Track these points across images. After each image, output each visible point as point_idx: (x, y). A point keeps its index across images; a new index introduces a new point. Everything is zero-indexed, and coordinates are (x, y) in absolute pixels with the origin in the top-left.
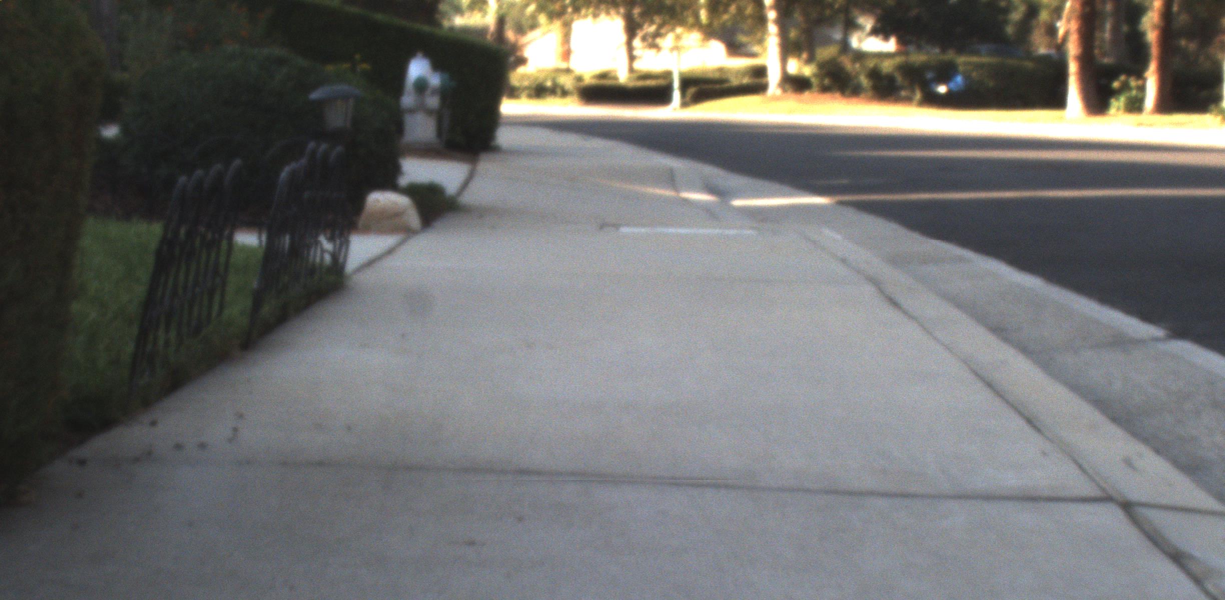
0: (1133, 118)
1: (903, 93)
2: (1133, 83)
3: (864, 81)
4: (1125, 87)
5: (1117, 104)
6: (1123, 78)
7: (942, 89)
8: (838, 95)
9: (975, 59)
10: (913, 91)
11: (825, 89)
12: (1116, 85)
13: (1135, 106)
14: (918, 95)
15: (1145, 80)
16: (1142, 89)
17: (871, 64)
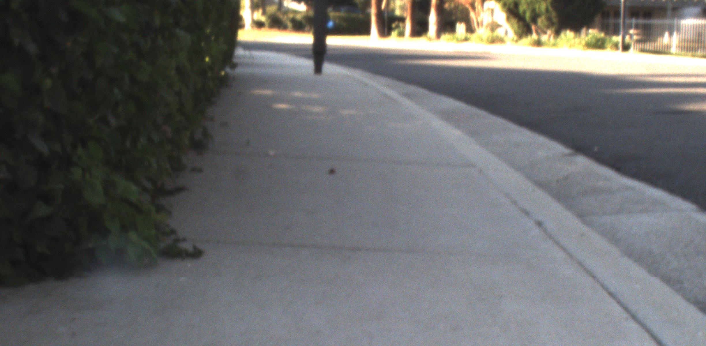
0: (401, 39)
2: (401, 25)
3: (289, 24)
4: (398, 27)
5: (394, 34)
6: (396, 23)
8: (277, 29)
9: (337, 14)
11: (271, 27)
12: (394, 25)
13: (401, 34)
15: (405, 25)
16: (404, 27)
17: (291, 16)
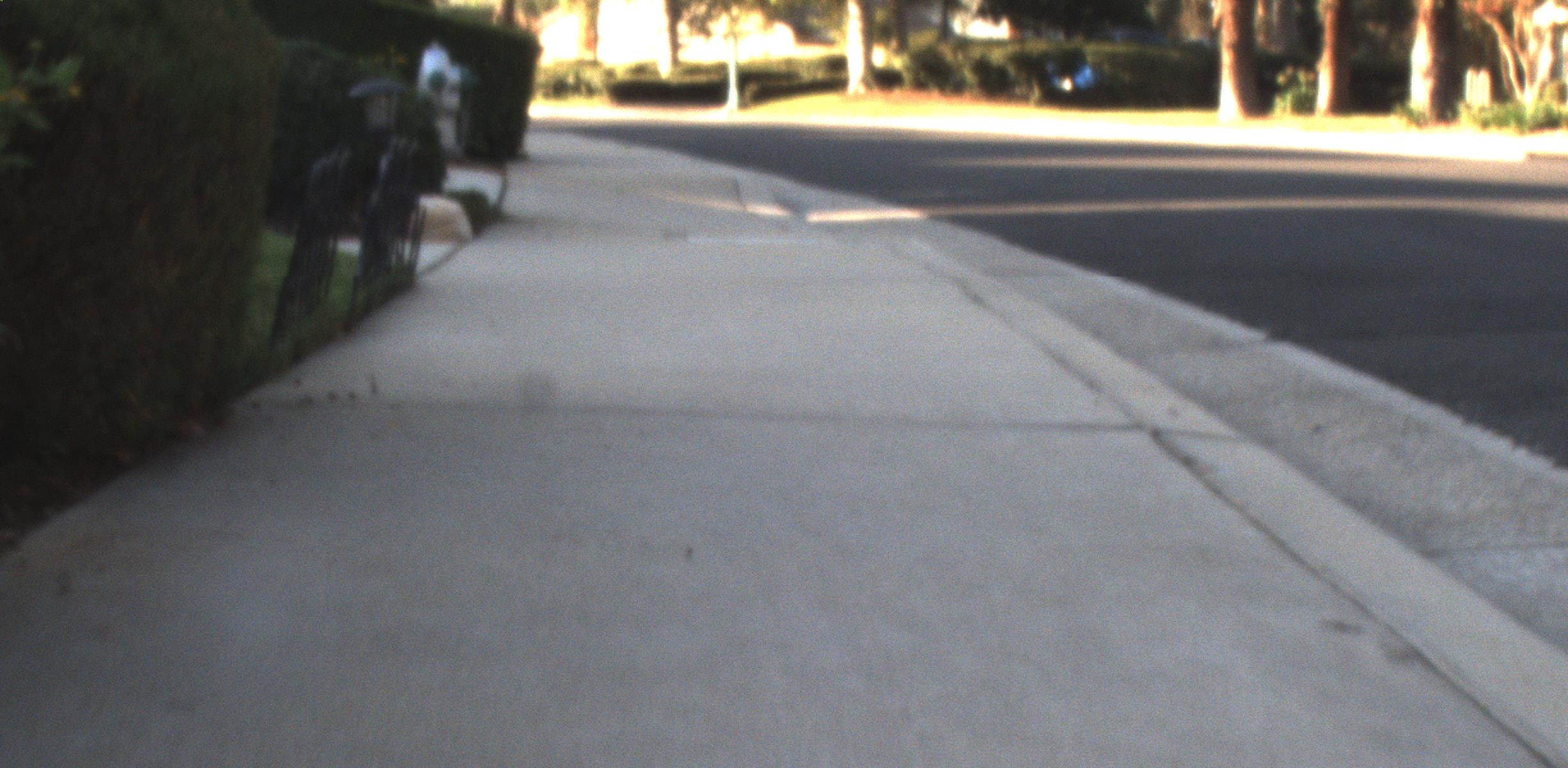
0: (1301, 121)
1: (1018, 91)
2: (1302, 76)
3: (969, 75)
4: (1293, 82)
5: (1283, 105)
6: (1289, 71)
7: (1067, 85)
8: (935, 93)
9: (1107, 48)
10: (1031, 88)
11: (920, 85)
12: (1281, 79)
13: (1305, 105)
14: (1036, 93)
15: (1316, 74)
16: (1314, 84)
17: (976, 53)
